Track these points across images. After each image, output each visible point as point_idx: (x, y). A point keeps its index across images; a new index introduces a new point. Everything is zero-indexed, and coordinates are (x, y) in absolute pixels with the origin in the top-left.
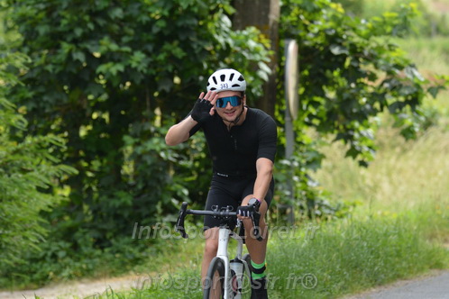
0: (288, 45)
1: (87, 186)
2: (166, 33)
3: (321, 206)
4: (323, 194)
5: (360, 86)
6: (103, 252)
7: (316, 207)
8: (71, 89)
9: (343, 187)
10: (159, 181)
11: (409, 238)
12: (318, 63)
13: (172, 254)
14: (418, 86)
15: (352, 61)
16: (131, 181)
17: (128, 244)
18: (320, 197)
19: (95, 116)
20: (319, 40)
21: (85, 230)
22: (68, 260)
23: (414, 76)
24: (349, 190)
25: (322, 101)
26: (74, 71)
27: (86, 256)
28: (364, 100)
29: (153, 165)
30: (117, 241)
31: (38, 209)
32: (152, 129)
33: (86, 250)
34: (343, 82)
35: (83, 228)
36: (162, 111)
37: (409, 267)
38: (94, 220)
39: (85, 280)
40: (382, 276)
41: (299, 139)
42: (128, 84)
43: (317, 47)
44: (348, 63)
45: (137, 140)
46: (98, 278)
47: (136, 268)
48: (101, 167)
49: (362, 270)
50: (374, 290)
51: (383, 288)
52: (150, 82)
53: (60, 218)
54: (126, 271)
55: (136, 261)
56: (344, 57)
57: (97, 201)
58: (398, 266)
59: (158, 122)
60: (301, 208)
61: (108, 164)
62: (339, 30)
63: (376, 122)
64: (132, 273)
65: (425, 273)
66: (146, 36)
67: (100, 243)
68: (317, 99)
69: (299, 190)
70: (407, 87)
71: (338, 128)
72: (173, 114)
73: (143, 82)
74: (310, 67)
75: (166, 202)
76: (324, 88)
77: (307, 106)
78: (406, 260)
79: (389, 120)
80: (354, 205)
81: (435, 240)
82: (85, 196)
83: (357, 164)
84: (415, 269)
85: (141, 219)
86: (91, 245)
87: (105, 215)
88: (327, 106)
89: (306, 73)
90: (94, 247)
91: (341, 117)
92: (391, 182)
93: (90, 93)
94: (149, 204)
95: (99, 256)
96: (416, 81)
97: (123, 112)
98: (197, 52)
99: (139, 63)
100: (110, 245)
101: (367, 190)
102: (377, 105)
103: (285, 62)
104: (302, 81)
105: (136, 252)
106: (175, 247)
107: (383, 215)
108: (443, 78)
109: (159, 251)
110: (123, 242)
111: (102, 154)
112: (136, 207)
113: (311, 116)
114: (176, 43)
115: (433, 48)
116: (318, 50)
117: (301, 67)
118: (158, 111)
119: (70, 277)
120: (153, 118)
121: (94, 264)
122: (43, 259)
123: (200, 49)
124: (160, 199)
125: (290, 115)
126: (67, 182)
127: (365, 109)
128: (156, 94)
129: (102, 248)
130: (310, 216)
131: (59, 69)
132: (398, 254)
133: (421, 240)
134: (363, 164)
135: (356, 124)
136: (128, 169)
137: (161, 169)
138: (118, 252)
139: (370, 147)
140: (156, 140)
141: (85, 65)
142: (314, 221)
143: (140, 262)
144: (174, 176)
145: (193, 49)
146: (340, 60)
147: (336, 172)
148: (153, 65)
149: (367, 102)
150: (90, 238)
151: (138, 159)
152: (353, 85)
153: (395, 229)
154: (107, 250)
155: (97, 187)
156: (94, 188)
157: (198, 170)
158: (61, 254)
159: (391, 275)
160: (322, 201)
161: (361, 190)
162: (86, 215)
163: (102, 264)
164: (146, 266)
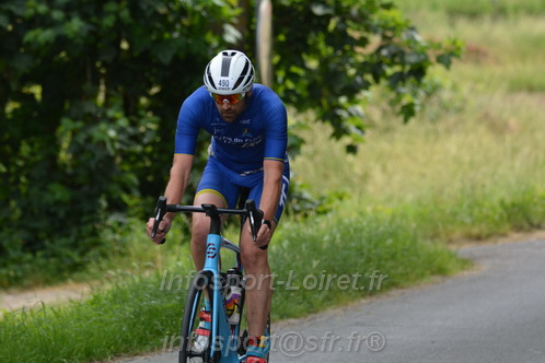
0: (259, 5)
3: (300, 199)
4: (302, 186)
5: (349, 53)
6: (34, 255)
7: (294, 201)
9: (326, 177)
11: (407, 238)
12: (295, 29)
13: (119, 259)
14: (422, 53)
15: (338, 23)
16: (69, 171)
17: (66, 246)
18: (297, 190)
21: (12, 230)
23: (415, 42)
24: (334, 180)
25: (301, 72)
27: (13, 261)
28: (352, 72)
30: (52, 242)
33: (13, 254)
34: (327, 51)
35: (9, 227)
36: (106, 84)
38: (22, 218)
39: (13, 290)
42: (63, 54)
43: (296, 6)
44: (332, 25)
46: (29, 288)
47: (76, 275)
48: (31, 153)
50: (363, 301)
51: (374, 299)
54: (63, 280)
55: (76, 268)
56: (327, 18)
57: (27, 195)
58: (392, 271)
59: (101, 98)
61: (41, 149)
63: (366, 98)
64: (70, 281)
65: (426, 280)
67: (31, 245)
68: (294, 69)
71: (320, 105)
72: (120, 88)
74: (286, 30)
75: (115, 196)
76: (305, 56)
77: (284, 80)
78: (402, 264)
79: (383, 95)
80: (341, 198)
81: (437, 240)
82: (13, 189)
83: (344, 150)
84: (413, 276)
85: (81, 215)
86: (19, 247)
87: (36, 211)
88: (306, 77)
89: (282, 38)
90: (24, 250)
91: (325, 92)
92: (384, 169)
94: (93, 198)
95: (29, 262)
98: (149, 14)
100: (43, 248)
101: (356, 180)
102: (369, 78)
103: (256, 24)
104: (277, 47)
105: (75, 256)
106: (123, 250)
107: (375, 211)
108: (454, 43)
109: (104, 255)
110: (60, 245)
112: (74, 202)
113: (287, 91)
114: (124, 3)
115: (434, 7)
116: (296, 10)
117: (275, 31)
118: (102, 87)
120: (95, 96)
121: (23, 271)
123: (151, 11)
124: (104, 191)
127: (356, 82)
128: (98, 64)
129: (34, 252)
130: (287, 214)
132: (393, 257)
133: (420, 241)
134: (351, 149)
135: (343, 100)
136: (64, 156)
138: (54, 255)
139: (359, 128)
141: (10, 28)
142: (292, 217)
143: (80, 268)
144: (122, 163)
145: (141, 11)
146: (324, 22)
147: (318, 158)
148: (94, 33)
149: (357, 74)
150: (19, 237)
152: (340, 53)
154: (39, 254)
155: (28, 177)
156: (23, 179)
157: (150, 156)
160: (301, 194)
161: (348, 181)
162: (13, 211)
163: (33, 271)
164: (88, 273)
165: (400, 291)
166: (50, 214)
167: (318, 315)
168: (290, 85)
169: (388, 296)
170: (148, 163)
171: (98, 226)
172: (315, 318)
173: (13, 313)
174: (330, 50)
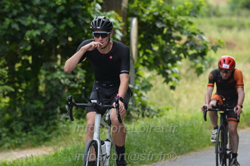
0: (132, 21)
1: (18, 97)
2: (65, 13)
3: (149, 110)
4: (150, 104)
5: (173, 44)
6: (27, 134)
7: (146, 111)
8: (11, 44)
9: (161, 100)
10: (59, 96)
11: (198, 128)
12: (149, 31)
13: (66, 136)
14: (205, 45)
15: (168, 30)
16: (44, 95)
17: (41, 130)
18: (148, 105)
19: (23, 58)
20: (150, 18)
21: (17, 122)
23: (203, 40)
24: (165, 102)
25: (150, 52)
26: (13, 34)
28: (174, 52)
29: (57, 86)
30: (36, 128)
32: (56, 67)
33: (17, 133)
34: (162, 42)
35: (16, 120)
37: (198, 145)
38: (22, 116)
39: (17, 149)
40: (183, 149)
41: (137, 73)
42: (43, 41)
43: (149, 22)
44: (165, 31)
46: (24, 148)
47: (46, 143)
48: (27, 87)
49: (172, 146)
50: (178, 157)
51: (183, 156)
52: (55, 41)
54: (40, 145)
55: (46, 139)
57: (24, 105)
58: (191, 144)
60: (138, 111)
61: (31, 85)
62: (161, 12)
64: (43, 146)
65: (207, 148)
66: (53, 15)
67: (26, 129)
68: (147, 51)
69: (137, 101)
70: (200, 46)
71: (159, 67)
73: (51, 40)
74: (144, 33)
75: (62, 106)
76: (152, 45)
77: (143, 56)
78: (196, 140)
80: (168, 110)
82: (18, 103)
83: (169, 88)
84: (201, 146)
85: (49, 116)
86: (20, 130)
87: (28, 113)
88: (153, 55)
89: (142, 36)
90: (22, 131)
91: (161, 61)
92: (188, 97)
93: (21, 46)
94: (53, 108)
95: (25, 137)
96: (204, 42)
97: (39, 57)
98: (81, 24)
99: (49, 30)
100: (31, 130)
101: (174, 102)
102: (182, 55)
103: (130, 30)
104: (140, 40)
105: (46, 134)
106: (68, 132)
107: (183, 115)
108: (220, 41)
109: (59, 134)
110: (39, 129)
111: (27, 80)
112: (46, 109)
113: (144, 61)
114: (70, 19)
115: (212, 23)
116: (148, 23)
117: (139, 33)
118: (59, 56)
119: (9, 148)
120: (56, 60)
121: (22, 141)
123: (83, 22)
124: (59, 105)
125: (133, 60)
126: (8, 95)
127: (175, 58)
128: (58, 47)
129: (27, 132)
130: (143, 116)
132: (192, 137)
133: (204, 130)
134: (173, 88)
135: (169, 65)
136: (42, 88)
137: (61, 89)
138: (36, 134)
139: (176, 78)
142: (145, 118)
143: (48, 140)
144: (68, 92)
145: (79, 22)
146: (161, 29)
147: (157, 92)
149: (176, 53)
151: (48, 82)
152: (168, 44)
153: (190, 124)
154: (29, 133)
155: (25, 97)
156: (23, 99)
157: (81, 89)
159: (188, 149)
160: (150, 107)
161: (171, 102)
162: (18, 113)
163: (26, 141)
164: (51, 142)
165: (195, 153)
167: (157, 163)
168: (145, 57)
169: (189, 155)
170: (80, 92)
171: (56, 121)
172: (156, 165)
174: (164, 42)
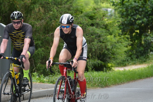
22: (130, 61)
27: (134, 60)
31: (124, 51)
36: (150, 30)
45: (145, 37)
53: (129, 53)
59: (149, 33)
122: (125, 61)
131: (128, 22)
140: (149, 37)
141: (134, 21)
148: (148, 21)
150: (135, 56)
158: (129, 60)
166: (141, 52)
173: (134, 69)
